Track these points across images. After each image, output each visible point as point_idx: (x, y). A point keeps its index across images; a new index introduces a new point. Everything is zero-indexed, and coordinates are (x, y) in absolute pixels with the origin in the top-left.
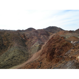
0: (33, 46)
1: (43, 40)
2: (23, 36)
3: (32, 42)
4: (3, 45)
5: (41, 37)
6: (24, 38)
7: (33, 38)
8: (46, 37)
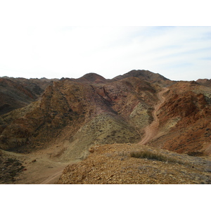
0: (133, 113)
1: (149, 101)
2: (102, 91)
3: (128, 104)
4: (71, 110)
5: (143, 96)
6: (105, 98)
7: (126, 97)
8: (152, 94)
